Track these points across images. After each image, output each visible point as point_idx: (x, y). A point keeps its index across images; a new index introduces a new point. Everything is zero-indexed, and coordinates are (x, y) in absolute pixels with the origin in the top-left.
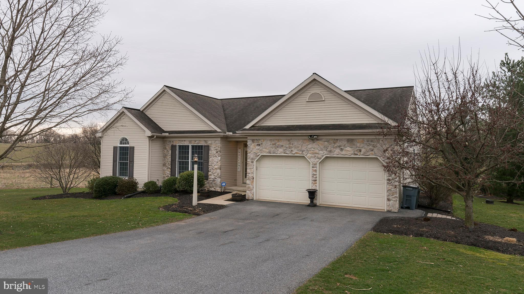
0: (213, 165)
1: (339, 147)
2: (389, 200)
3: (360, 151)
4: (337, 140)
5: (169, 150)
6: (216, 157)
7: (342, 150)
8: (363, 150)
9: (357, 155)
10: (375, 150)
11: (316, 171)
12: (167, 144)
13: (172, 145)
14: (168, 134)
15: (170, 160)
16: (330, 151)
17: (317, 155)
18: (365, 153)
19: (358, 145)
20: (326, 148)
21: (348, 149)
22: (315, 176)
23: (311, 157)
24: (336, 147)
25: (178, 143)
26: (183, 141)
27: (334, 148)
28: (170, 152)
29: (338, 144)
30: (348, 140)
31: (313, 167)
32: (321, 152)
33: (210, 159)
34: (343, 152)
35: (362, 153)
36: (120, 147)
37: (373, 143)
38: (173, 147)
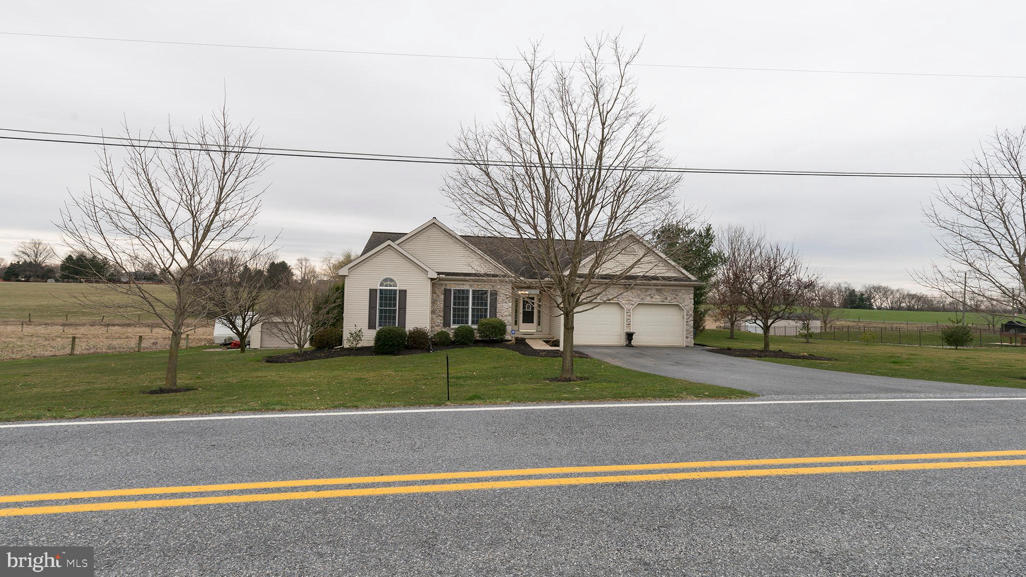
0: (502, 312)
1: (650, 295)
2: (687, 337)
3: (667, 299)
4: (648, 289)
5: (440, 295)
6: (506, 303)
7: (652, 297)
8: (669, 298)
9: (664, 302)
10: (678, 298)
11: (630, 316)
12: (436, 287)
13: (445, 290)
14: (444, 276)
15: (442, 307)
16: (643, 299)
17: (631, 302)
18: (670, 300)
19: (665, 294)
20: (639, 295)
21: (658, 297)
22: (629, 321)
23: (626, 304)
24: (648, 295)
25: (453, 287)
26: (460, 284)
27: (645, 296)
28: (442, 297)
29: (649, 293)
30: (657, 290)
31: (627, 313)
32: (635, 299)
33: (498, 305)
34: (654, 300)
35: (668, 301)
36: (381, 290)
37: (675, 293)
38: (447, 292)
